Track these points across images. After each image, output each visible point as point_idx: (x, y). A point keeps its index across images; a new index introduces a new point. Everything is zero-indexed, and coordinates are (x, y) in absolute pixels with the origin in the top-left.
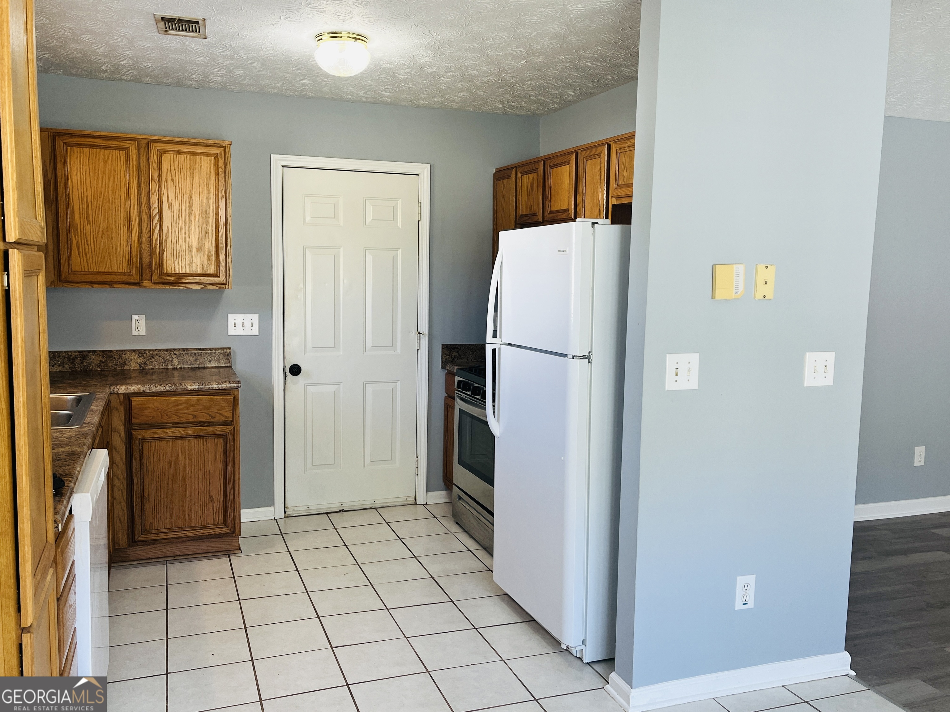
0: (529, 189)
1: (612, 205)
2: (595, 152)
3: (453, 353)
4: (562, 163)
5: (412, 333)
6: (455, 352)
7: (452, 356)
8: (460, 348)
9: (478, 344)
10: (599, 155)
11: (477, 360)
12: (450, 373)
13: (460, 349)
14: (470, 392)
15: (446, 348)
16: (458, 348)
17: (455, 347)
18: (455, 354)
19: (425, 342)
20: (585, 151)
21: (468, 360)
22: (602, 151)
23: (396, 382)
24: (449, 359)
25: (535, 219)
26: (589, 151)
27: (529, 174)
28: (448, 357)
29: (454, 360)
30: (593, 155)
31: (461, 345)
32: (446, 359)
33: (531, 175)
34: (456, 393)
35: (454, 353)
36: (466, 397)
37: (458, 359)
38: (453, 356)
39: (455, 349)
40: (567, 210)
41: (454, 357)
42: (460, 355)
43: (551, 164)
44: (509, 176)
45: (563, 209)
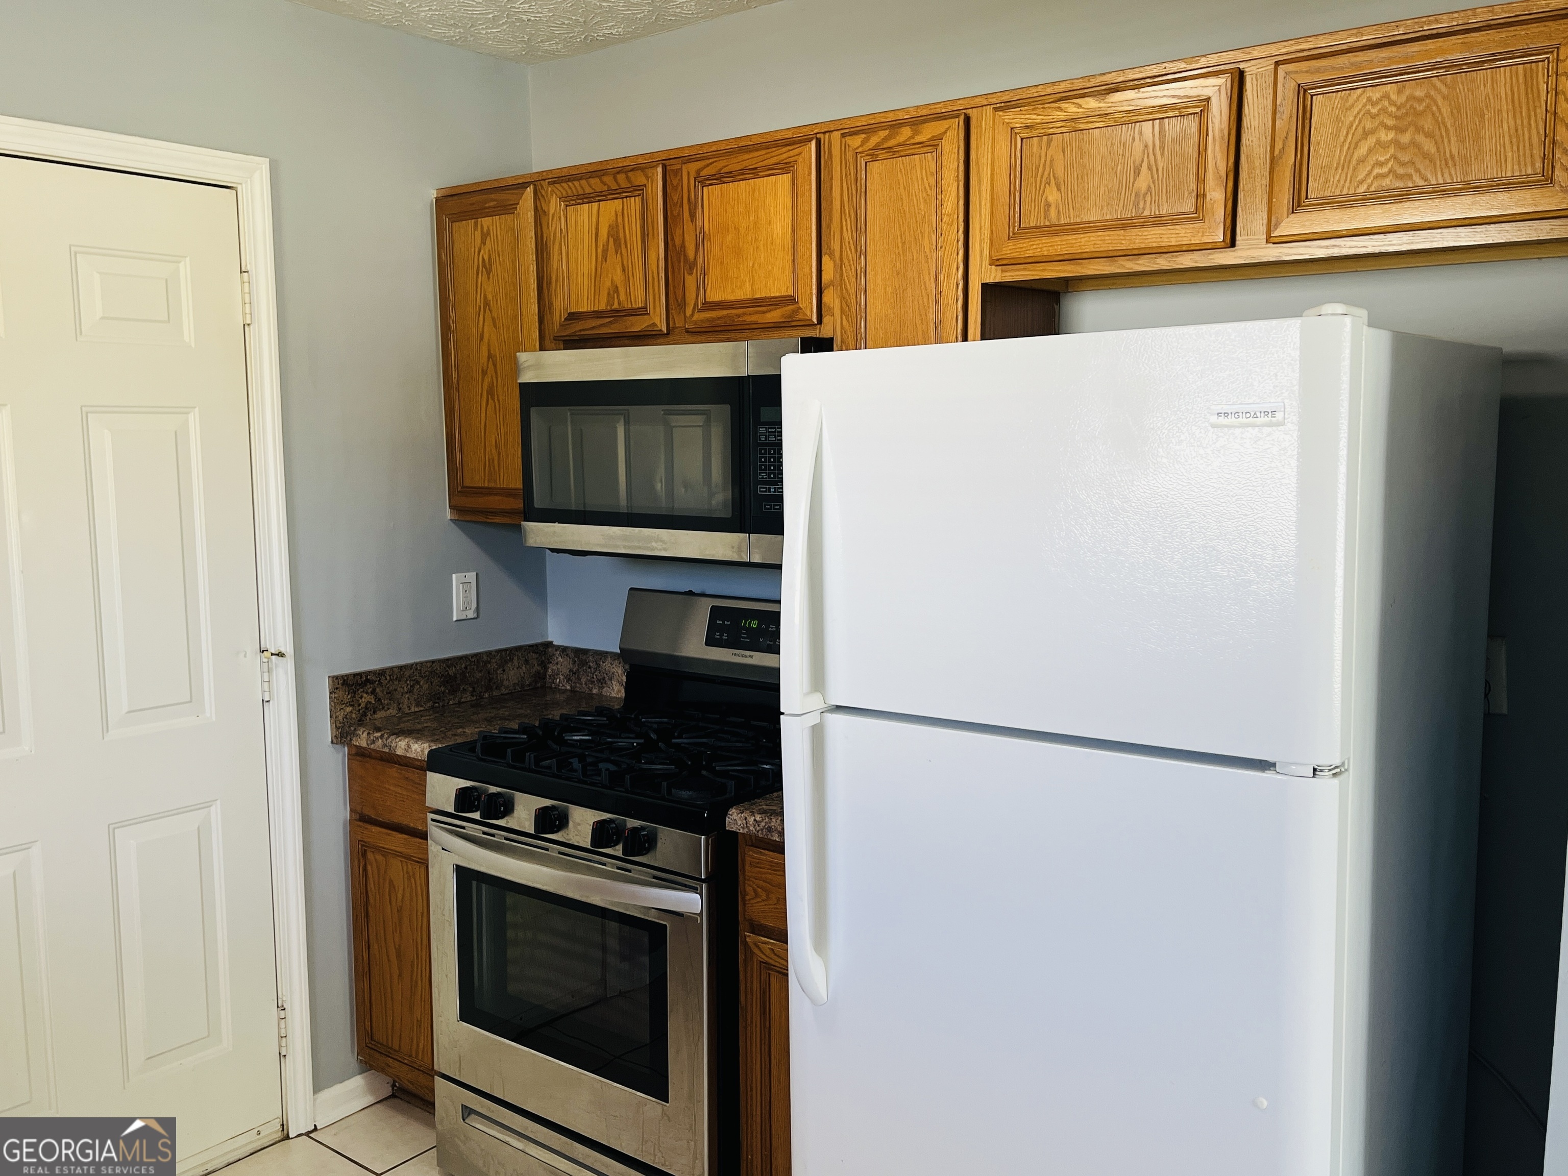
0: (601, 244)
1: (985, 286)
2: (912, 137)
3: (361, 697)
4: (756, 168)
5: (245, 656)
6: (367, 693)
7: (359, 705)
8: (379, 681)
9: (421, 663)
10: (934, 144)
11: (422, 706)
12: (357, 754)
13: (380, 683)
14: (478, 813)
15: (343, 684)
16: (372, 682)
17: (367, 680)
18: (367, 698)
19: (285, 673)
20: (863, 136)
21: (400, 709)
22: (946, 132)
23: (207, 805)
24: (354, 716)
25: (638, 325)
26: (883, 134)
27: (599, 201)
28: (349, 709)
29: (365, 715)
30: (899, 145)
31: (382, 673)
32: (345, 717)
33: (611, 207)
34: (433, 820)
35: (365, 695)
36: (484, 833)
37: (374, 713)
38: (363, 705)
39: (366, 685)
40: (791, 300)
41: (366, 708)
42: (380, 700)
43: (703, 173)
44: (508, 209)
45: (766, 298)
